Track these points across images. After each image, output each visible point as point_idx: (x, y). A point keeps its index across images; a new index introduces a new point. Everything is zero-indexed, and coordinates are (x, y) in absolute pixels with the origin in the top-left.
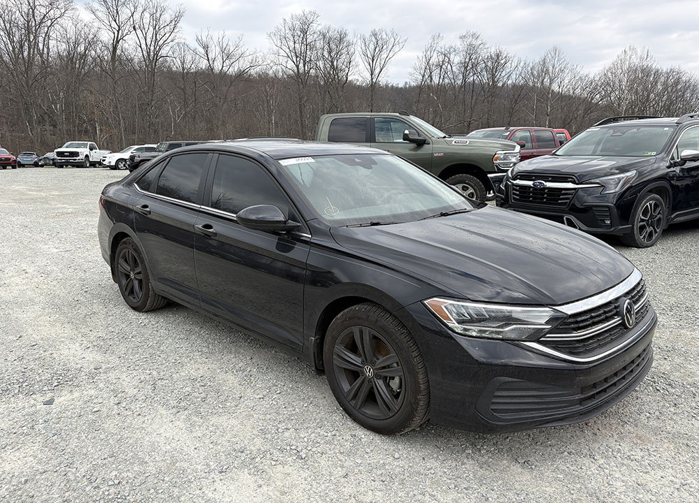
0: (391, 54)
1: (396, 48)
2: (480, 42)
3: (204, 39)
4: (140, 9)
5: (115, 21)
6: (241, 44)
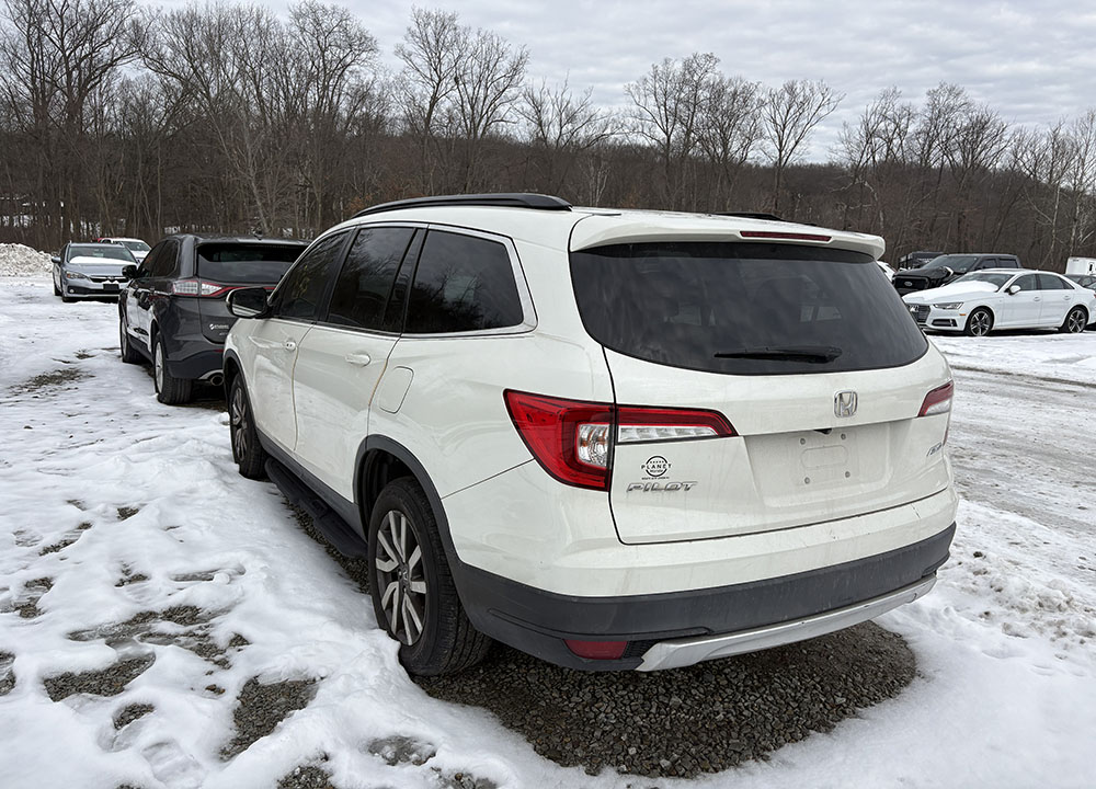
0: (814, 120)
1: (823, 112)
2: (963, 101)
3: (537, 95)
5: (435, 70)
6: (590, 101)
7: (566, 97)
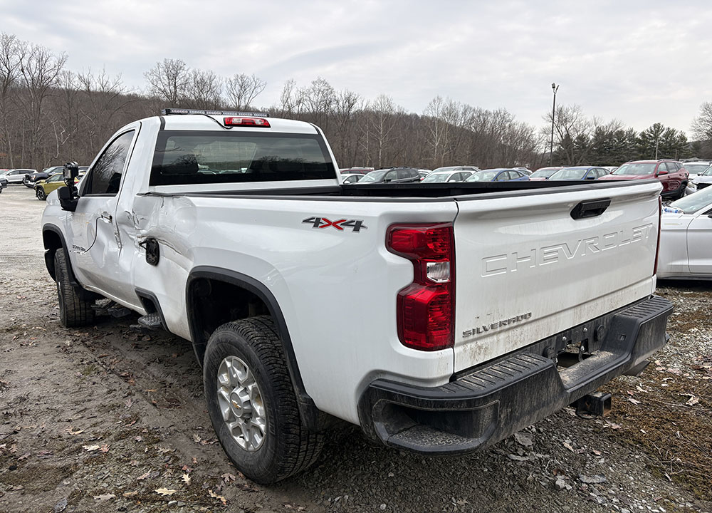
0: (254, 95)
1: (258, 90)
3: (86, 77)
4: (27, 56)
5: (6, 66)
6: (120, 81)
7: (105, 78)
